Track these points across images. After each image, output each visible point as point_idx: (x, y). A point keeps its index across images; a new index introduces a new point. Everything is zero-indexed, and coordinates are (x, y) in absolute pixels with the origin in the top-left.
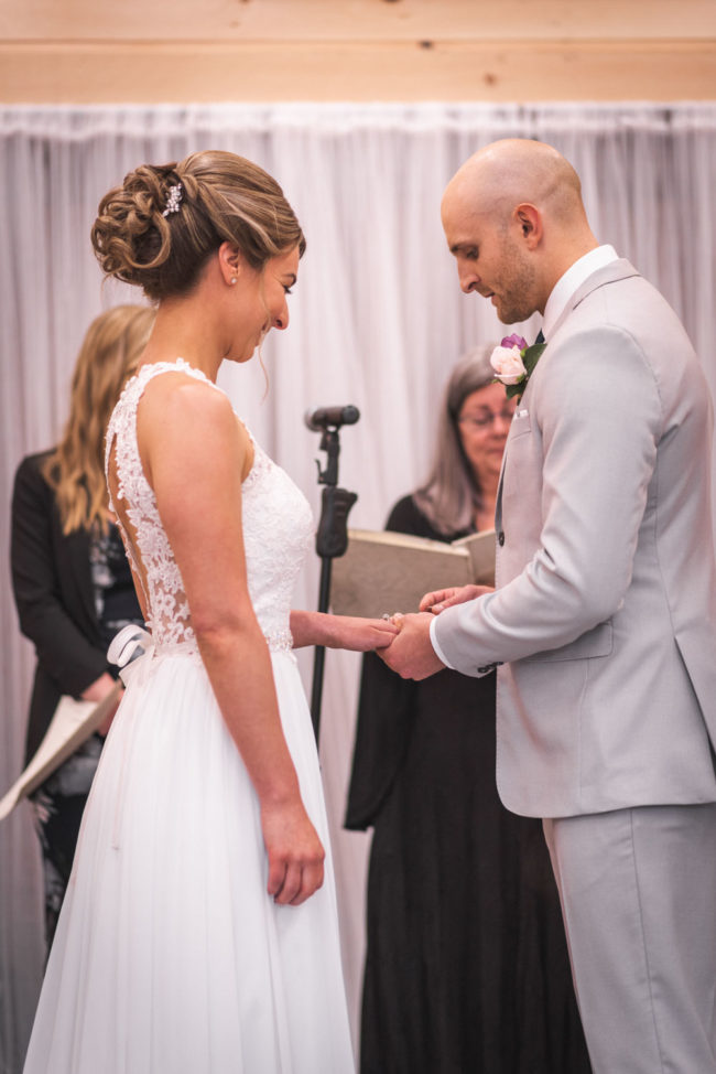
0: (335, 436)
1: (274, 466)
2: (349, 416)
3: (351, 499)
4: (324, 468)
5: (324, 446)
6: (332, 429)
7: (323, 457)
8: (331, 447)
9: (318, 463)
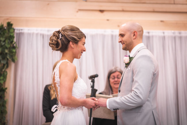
0: (94, 80)
1: (81, 79)
2: (96, 76)
3: (96, 90)
4: (92, 85)
5: (92, 82)
6: (93, 79)
7: (92, 83)
8: (93, 82)
9: (91, 84)
